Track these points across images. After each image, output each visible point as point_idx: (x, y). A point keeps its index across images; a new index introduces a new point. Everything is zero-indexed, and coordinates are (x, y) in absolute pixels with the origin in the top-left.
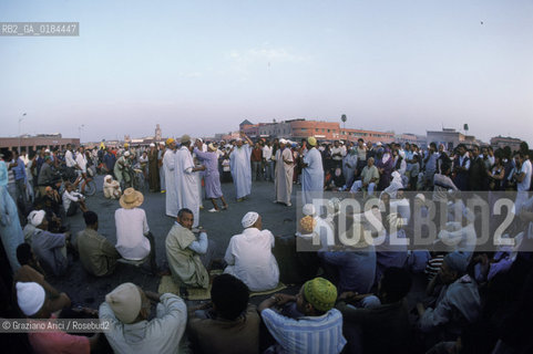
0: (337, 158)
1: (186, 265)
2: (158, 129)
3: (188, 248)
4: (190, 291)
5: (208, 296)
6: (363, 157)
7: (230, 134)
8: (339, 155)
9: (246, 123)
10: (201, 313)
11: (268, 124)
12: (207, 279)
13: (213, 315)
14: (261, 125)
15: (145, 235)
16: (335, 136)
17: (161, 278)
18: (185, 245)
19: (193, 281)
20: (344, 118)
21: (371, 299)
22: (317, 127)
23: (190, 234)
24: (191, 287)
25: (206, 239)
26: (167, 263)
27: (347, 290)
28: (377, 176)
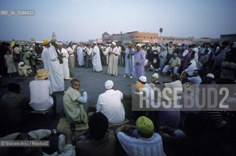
0: (155, 53)
1: (75, 110)
2: (54, 35)
3: (76, 101)
4: (76, 126)
5: (87, 127)
6: (171, 52)
7: (97, 40)
8: (156, 51)
9: (106, 33)
10: (83, 137)
11: (118, 35)
12: (86, 117)
13: (90, 138)
14: (114, 35)
15: (50, 95)
16: (155, 41)
17: (59, 119)
18: (74, 99)
19: (79, 119)
20: (161, 30)
21: (179, 132)
22: (145, 36)
23: (77, 93)
24: (77, 123)
25: (86, 95)
26: (63, 110)
27: (164, 125)
28: (180, 63)
